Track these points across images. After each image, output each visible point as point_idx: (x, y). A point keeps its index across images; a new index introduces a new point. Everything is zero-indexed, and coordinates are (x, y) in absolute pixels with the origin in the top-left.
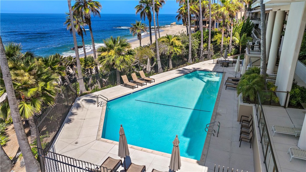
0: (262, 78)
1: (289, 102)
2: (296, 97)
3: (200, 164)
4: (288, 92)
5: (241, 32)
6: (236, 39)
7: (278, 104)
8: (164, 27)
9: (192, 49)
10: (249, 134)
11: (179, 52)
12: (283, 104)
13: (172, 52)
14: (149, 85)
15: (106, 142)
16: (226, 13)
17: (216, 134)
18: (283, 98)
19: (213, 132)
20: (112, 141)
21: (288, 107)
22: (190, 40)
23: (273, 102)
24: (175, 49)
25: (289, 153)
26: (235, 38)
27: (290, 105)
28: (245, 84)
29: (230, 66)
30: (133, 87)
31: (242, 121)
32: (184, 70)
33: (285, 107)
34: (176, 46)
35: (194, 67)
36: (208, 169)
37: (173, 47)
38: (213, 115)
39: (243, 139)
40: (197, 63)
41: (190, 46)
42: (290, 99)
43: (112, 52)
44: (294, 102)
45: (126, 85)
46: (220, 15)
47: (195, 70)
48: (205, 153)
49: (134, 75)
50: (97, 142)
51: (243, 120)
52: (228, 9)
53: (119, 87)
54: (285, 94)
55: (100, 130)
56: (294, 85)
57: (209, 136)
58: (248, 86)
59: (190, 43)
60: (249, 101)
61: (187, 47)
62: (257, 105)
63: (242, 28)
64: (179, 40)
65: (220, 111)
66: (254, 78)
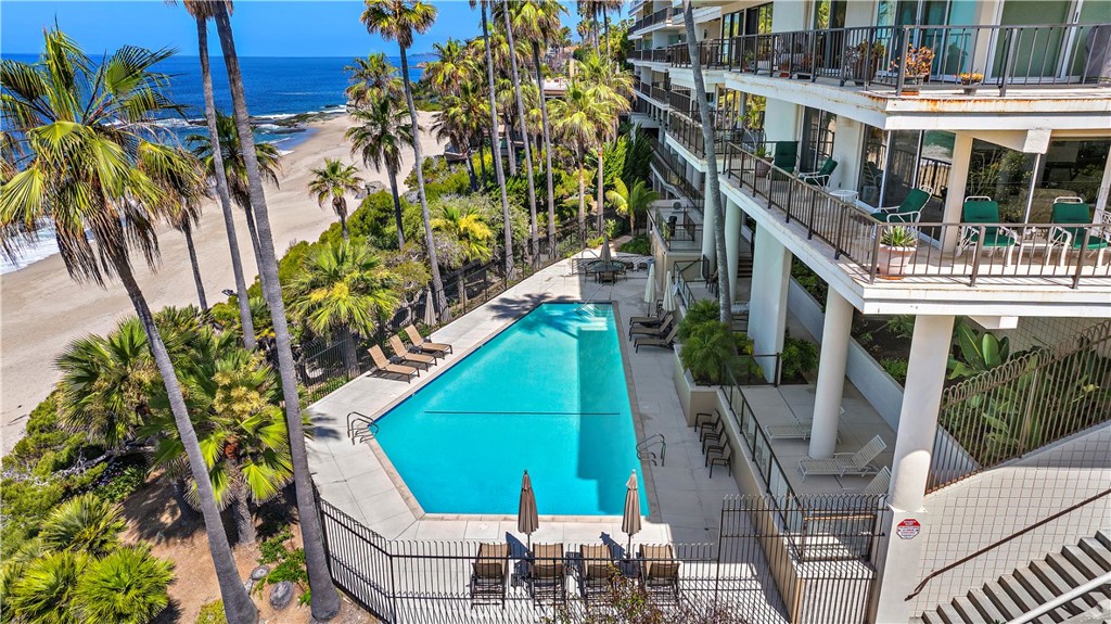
0: (725, 328)
1: (782, 374)
2: (792, 363)
3: (653, 522)
4: (778, 355)
5: (624, 170)
6: (620, 197)
7: (763, 382)
8: (322, 115)
9: (513, 238)
10: (722, 449)
11: (486, 253)
12: (771, 379)
13: (468, 258)
14: (442, 364)
15: (442, 519)
16: (588, 128)
17: (659, 461)
18: (770, 368)
19: (652, 457)
20: (455, 515)
21: (781, 383)
22: (507, 215)
23: (753, 378)
24: (474, 248)
25: (799, 470)
26: (617, 194)
27: (785, 380)
28: (697, 346)
29: (621, 279)
30: (408, 378)
31: (700, 423)
32: (505, 305)
33: (775, 384)
34: (477, 240)
35: (528, 292)
36: (671, 526)
37: (469, 242)
38: (635, 422)
39: (715, 462)
40: (529, 276)
41: (508, 234)
42: (783, 367)
43: (341, 290)
44: (791, 373)
45: (379, 373)
46: (572, 134)
47: (538, 301)
48: (655, 501)
49: (395, 341)
50: (423, 523)
51: (704, 424)
52: (591, 117)
53: (363, 380)
54: (774, 359)
55: (407, 499)
56: (788, 341)
57: (647, 467)
58: (705, 350)
59: (507, 223)
60: (710, 381)
61: (501, 237)
62: (728, 389)
63: (626, 161)
64: (480, 220)
65: (645, 408)
66: (712, 332)
